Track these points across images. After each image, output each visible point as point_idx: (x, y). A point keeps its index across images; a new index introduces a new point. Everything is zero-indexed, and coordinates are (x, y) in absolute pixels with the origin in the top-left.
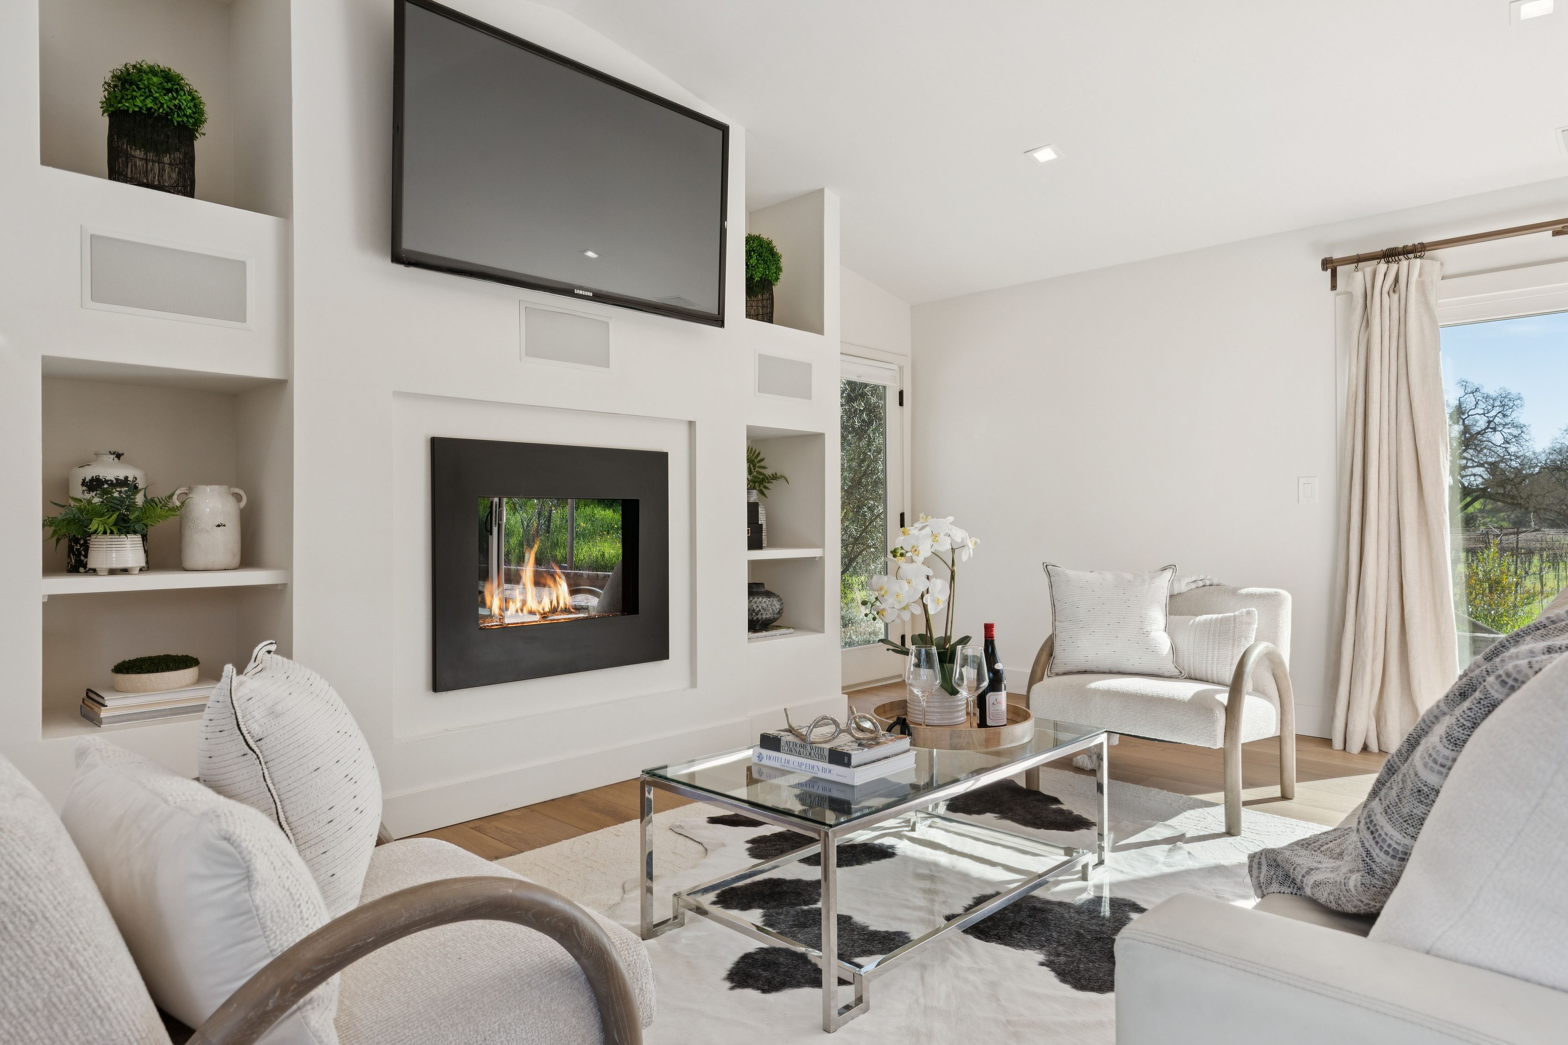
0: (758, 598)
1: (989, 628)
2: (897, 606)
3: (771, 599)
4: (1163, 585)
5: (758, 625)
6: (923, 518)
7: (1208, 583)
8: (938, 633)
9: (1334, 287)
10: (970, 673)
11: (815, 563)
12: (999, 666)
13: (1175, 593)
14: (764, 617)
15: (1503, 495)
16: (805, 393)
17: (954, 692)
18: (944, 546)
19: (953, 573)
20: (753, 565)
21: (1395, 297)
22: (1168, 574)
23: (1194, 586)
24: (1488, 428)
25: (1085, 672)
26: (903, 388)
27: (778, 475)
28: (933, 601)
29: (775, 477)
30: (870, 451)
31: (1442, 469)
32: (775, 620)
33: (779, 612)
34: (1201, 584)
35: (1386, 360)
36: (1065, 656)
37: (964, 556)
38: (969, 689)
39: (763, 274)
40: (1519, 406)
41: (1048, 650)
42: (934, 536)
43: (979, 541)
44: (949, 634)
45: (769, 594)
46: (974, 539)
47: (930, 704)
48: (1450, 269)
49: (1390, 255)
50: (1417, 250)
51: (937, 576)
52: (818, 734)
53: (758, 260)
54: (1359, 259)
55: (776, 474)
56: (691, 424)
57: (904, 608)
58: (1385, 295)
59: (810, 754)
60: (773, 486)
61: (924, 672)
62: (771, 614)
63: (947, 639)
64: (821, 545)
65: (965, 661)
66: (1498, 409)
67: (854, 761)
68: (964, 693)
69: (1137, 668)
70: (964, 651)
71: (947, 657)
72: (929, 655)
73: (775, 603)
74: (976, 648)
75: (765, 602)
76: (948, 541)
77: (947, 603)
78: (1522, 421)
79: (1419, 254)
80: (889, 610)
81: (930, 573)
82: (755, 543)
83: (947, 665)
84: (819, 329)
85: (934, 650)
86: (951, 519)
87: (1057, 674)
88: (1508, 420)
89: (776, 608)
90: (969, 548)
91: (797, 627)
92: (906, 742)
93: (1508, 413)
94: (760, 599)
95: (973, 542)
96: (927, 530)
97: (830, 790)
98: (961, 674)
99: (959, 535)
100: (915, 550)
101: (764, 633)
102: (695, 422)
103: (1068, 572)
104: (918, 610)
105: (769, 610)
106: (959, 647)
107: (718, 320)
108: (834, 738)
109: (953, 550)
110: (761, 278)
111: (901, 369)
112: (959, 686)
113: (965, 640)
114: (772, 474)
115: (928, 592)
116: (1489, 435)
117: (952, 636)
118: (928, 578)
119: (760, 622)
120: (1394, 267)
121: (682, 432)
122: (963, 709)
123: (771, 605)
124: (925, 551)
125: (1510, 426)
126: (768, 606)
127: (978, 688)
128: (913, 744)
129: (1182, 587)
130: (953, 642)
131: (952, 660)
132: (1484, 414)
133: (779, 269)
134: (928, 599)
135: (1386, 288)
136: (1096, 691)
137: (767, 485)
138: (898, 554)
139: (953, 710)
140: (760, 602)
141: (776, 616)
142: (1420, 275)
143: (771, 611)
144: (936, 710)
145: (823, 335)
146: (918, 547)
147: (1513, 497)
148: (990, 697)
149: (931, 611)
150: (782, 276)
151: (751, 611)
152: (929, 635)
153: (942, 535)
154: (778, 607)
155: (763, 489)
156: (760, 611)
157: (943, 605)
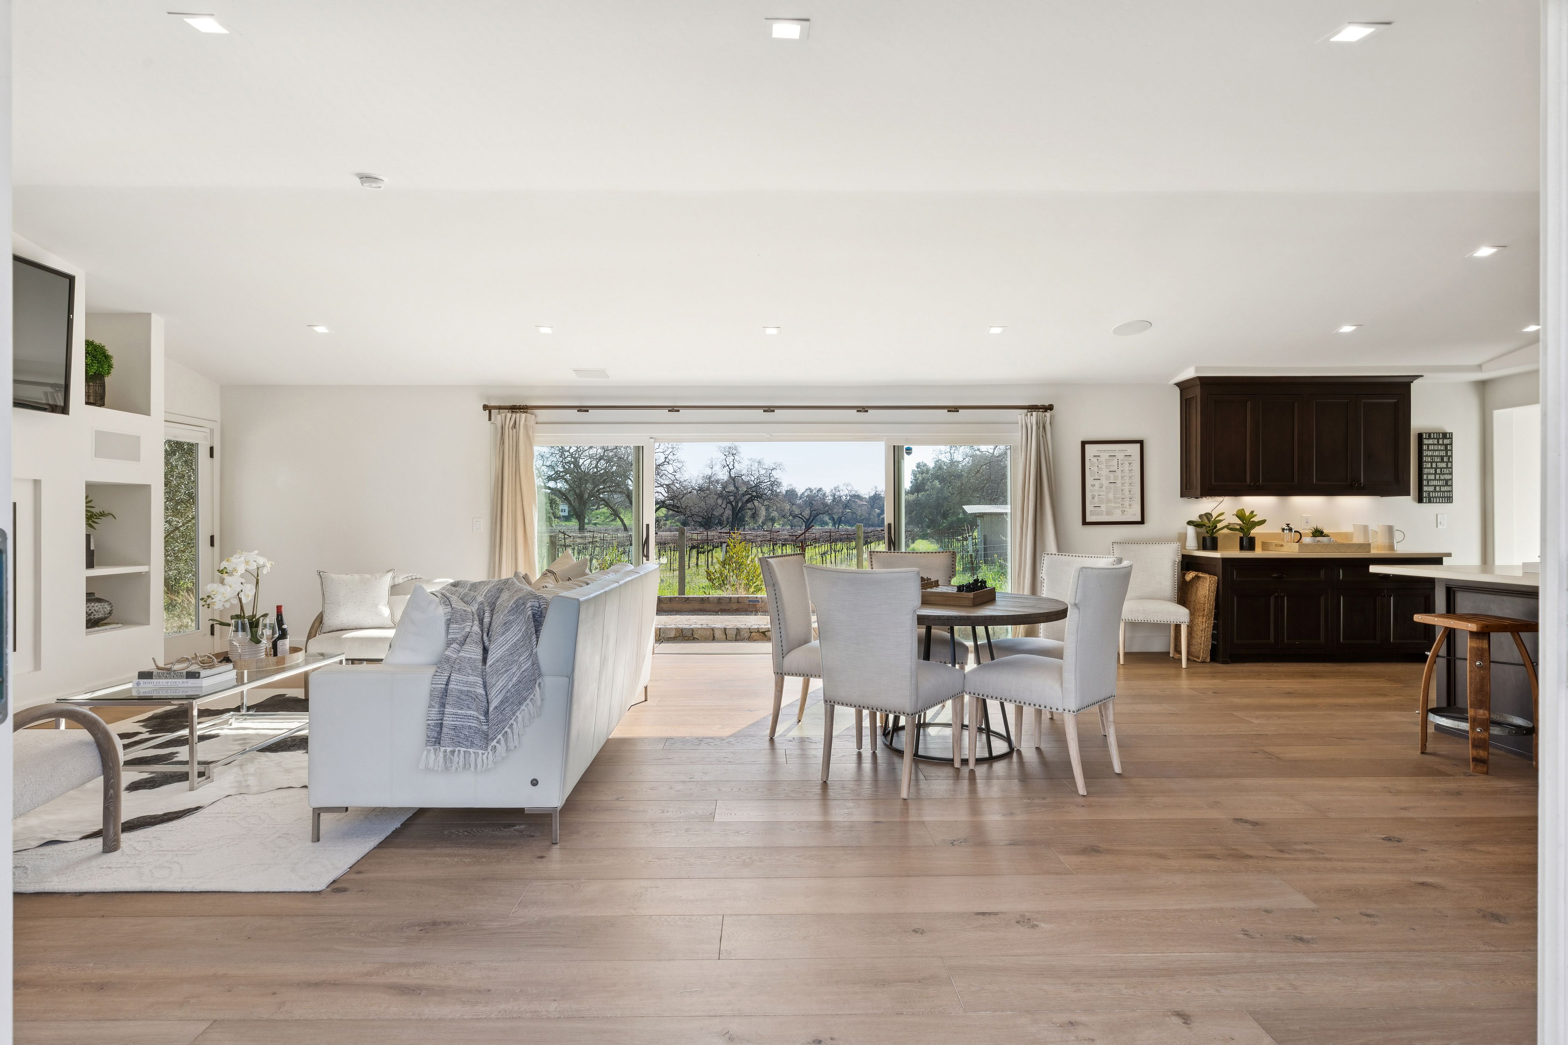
0: (91, 604)
1: (279, 608)
2: (223, 600)
3: (103, 604)
4: (387, 581)
5: (93, 623)
6: (239, 553)
7: (414, 578)
8: (248, 612)
9: (490, 419)
10: (268, 632)
11: (143, 578)
12: (284, 626)
13: (396, 584)
14: (96, 617)
15: (673, 506)
16: (135, 456)
17: (258, 642)
18: (254, 567)
19: (257, 580)
20: (89, 580)
21: (515, 430)
22: (390, 575)
23: (406, 579)
24: (665, 461)
25: (342, 630)
26: (213, 445)
27: (106, 512)
28: (245, 596)
29: (102, 514)
30: (172, 476)
31: (534, 517)
32: (105, 618)
33: (109, 613)
34: (410, 578)
35: (511, 461)
36: (331, 621)
37: (265, 571)
38: (267, 639)
39: (97, 371)
40: (681, 449)
41: (320, 620)
42: (247, 562)
43: (273, 563)
44: (255, 613)
45: (99, 600)
46: (270, 562)
47: (242, 651)
48: (540, 419)
49: (514, 409)
50: (524, 409)
51: (247, 582)
52: (177, 667)
53: (92, 360)
54: (500, 408)
55: (103, 512)
56: (37, 483)
57: (226, 601)
58: (510, 429)
59: (174, 677)
60: (103, 521)
61: (240, 634)
62: (102, 614)
63: (254, 616)
64: (148, 563)
65: (265, 626)
66: (670, 450)
67: (202, 675)
68: (264, 641)
69: (371, 625)
70: (264, 622)
71: (254, 624)
72: (243, 625)
73: (106, 606)
74: (272, 619)
75: (97, 606)
76: (255, 564)
77: (254, 596)
78: (682, 458)
79: (525, 410)
80: (218, 602)
81: (244, 581)
82: (90, 564)
83: (254, 629)
84: (147, 412)
85: (246, 620)
86: (256, 552)
87: (324, 633)
88: (675, 457)
89: (107, 610)
90: (267, 567)
91: (125, 622)
92: (231, 666)
93: (675, 453)
94: (93, 604)
95: (270, 564)
96: (242, 559)
97: (187, 692)
98: (262, 632)
99: (261, 561)
100: (235, 570)
101: (97, 629)
102: (40, 480)
103: (333, 575)
104: (236, 601)
105: (101, 612)
106: (261, 618)
107: (64, 410)
108: (188, 667)
109: (258, 568)
110: (95, 373)
111: (212, 431)
112: (262, 638)
113: (265, 615)
114: (100, 512)
115: (242, 591)
116: (666, 467)
117: (257, 614)
118: (242, 583)
119: (92, 621)
120: (514, 415)
121: (29, 488)
122: (264, 649)
123: (103, 608)
124: (241, 569)
125: (676, 461)
126: (100, 609)
127: (272, 638)
128: (234, 668)
129: (400, 580)
130: (257, 617)
131: (257, 626)
132: (663, 452)
133: (110, 366)
134: (242, 595)
135: (511, 425)
136: (346, 639)
137: (96, 520)
138: (224, 572)
139: (257, 652)
140: (93, 606)
141: (106, 615)
142: (525, 421)
143: (103, 612)
144: (247, 653)
145: (150, 415)
146: (236, 568)
147: (678, 507)
148: (280, 643)
149: (244, 601)
150: (113, 371)
151: (88, 615)
152: (242, 615)
153: (251, 561)
154: (109, 609)
155: (92, 523)
156: (92, 613)
157: (251, 597)
